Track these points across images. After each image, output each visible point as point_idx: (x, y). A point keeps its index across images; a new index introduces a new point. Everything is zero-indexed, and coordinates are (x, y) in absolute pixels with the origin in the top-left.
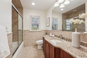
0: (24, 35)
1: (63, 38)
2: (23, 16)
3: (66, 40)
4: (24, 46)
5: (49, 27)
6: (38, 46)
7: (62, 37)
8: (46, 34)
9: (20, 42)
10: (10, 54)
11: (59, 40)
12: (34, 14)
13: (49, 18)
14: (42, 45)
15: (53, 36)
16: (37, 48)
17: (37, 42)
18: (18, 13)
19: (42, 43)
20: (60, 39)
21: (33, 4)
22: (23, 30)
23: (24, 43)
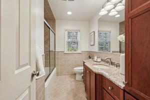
0: (57, 58)
1: (112, 64)
2: (55, 31)
3: (117, 67)
4: (57, 74)
5: (93, 46)
6: (77, 75)
7: (111, 62)
8: (90, 58)
9: (52, 68)
10: (44, 74)
11: (107, 66)
12: (70, 27)
13: (94, 32)
14: (82, 75)
15: (99, 60)
16: (75, 79)
17: (75, 69)
18: (49, 28)
19: (83, 71)
20: (108, 64)
21: (69, 13)
22: (55, 52)
23: (57, 70)
